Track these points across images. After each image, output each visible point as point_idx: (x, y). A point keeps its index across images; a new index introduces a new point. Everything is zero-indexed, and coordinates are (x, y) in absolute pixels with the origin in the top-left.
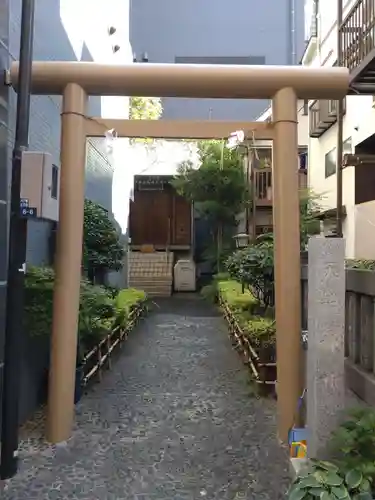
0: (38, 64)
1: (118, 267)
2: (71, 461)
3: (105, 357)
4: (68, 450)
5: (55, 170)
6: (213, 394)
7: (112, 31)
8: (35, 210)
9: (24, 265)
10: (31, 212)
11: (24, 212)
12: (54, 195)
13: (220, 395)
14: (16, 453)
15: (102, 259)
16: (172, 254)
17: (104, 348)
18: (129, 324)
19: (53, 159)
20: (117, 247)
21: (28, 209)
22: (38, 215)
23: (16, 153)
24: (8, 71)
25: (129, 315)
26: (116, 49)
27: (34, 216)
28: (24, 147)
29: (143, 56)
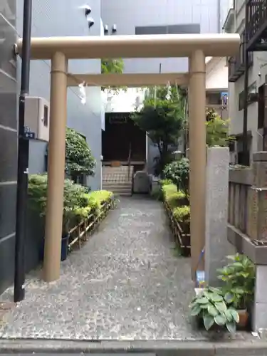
0: (34, 39)
1: (91, 173)
2: (58, 292)
3: (83, 233)
4: (57, 286)
5: (46, 109)
6: (152, 255)
7: (88, 12)
8: (34, 134)
9: (27, 169)
10: (31, 135)
11: (27, 135)
12: (45, 123)
13: (157, 255)
14: (23, 287)
15: (79, 168)
16: (132, 168)
17: (82, 227)
18: (100, 213)
19: (45, 101)
20: (90, 160)
21: (29, 134)
22: (36, 137)
23: (22, 98)
24: (16, 45)
25: (101, 207)
26: (91, 24)
27: (33, 138)
28: (26, 94)
29: (113, 27)
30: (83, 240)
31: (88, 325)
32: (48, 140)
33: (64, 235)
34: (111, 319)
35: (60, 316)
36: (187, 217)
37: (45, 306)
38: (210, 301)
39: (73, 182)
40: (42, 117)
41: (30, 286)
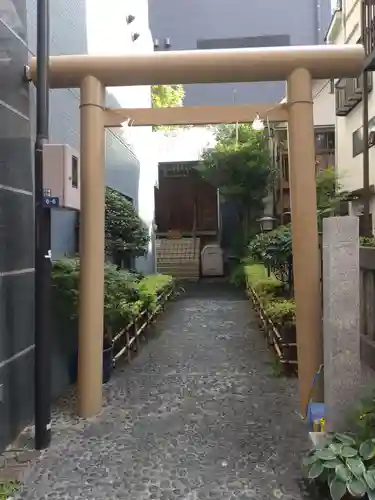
0: (55, 58)
1: (143, 253)
3: (133, 339)
5: (74, 161)
6: (237, 373)
7: (130, 19)
8: (57, 199)
9: (49, 252)
10: (54, 201)
11: (48, 201)
12: (75, 184)
13: (244, 374)
14: (48, 426)
16: (198, 240)
17: (132, 331)
18: (156, 308)
19: (73, 151)
20: (141, 234)
21: (51, 199)
22: (61, 204)
23: (38, 146)
24: (28, 67)
25: (156, 299)
26: (136, 37)
27: (57, 205)
28: (45, 140)
29: (165, 41)
30: (133, 350)
31: (147, 491)
32: (78, 207)
33: (106, 344)
34: (183, 481)
35: (105, 475)
36: (288, 317)
37: (82, 458)
38: (338, 457)
39: (116, 267)
40: (69, 173)
41: (58, 424)
